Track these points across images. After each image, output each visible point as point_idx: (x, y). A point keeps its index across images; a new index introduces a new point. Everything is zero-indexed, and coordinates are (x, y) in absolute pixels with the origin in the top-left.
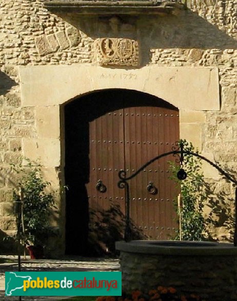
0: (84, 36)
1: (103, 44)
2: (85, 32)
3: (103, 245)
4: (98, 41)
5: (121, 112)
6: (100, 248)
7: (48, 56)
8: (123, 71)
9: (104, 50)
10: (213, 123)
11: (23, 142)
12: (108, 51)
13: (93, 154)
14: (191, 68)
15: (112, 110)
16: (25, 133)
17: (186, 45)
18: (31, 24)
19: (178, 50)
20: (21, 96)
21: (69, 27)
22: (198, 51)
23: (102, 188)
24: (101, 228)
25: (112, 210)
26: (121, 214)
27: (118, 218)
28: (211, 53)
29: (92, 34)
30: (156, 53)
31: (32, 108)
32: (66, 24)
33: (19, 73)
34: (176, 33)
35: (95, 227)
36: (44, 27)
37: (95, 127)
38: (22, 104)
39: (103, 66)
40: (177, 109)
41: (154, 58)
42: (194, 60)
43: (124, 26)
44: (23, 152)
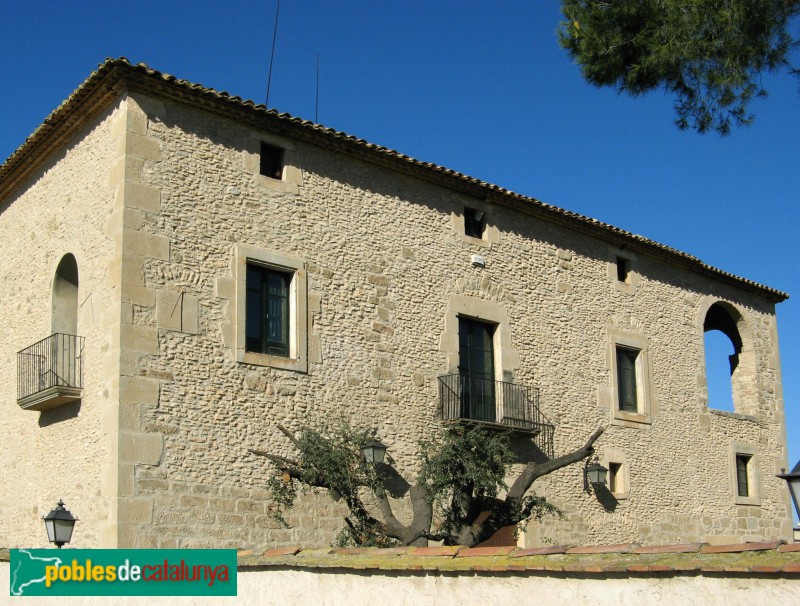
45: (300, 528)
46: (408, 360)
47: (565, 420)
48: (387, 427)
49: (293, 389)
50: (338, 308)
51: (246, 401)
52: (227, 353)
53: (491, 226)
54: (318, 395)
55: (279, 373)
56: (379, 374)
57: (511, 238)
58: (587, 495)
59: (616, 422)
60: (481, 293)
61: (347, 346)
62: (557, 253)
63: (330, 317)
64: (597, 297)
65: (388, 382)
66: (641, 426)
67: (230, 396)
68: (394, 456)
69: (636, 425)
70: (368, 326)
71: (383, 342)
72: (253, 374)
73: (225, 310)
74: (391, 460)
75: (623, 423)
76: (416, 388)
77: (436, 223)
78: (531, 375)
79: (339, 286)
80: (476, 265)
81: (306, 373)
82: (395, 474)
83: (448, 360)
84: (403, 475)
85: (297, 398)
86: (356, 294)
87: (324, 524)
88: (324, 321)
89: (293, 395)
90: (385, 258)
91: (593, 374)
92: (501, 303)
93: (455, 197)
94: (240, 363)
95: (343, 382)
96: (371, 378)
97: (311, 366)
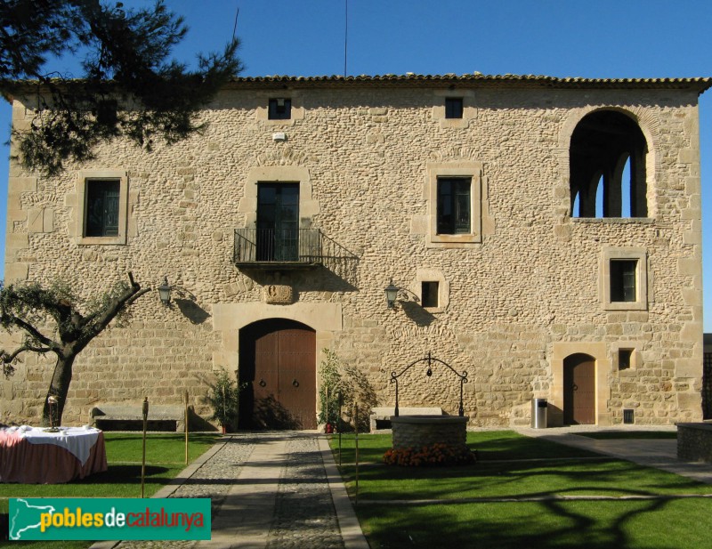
0: (255, 283)
1: (270, 289)
2: (256, 281)
3: (263, 422)
4: (267, 287)
5: (276, 333)
6: (261, 423)
7: (231, 297)
8: (281, 306)
9: (270, 293)
10: (338, 339)
11: (214, 354)
12: (273, 293)
13: (258, 362)
14: (324, 303)
15: (271, 332)
16: (215, 349)
17: (321, 289)
18: (221, 276)
19: (316, 293)
20: (213, 324)
21: (246, 278)
22: (329, 293)
23: (263, 384)
24: (261, 410)
25: (269, 398)
26: (274, 401)
27: (273, 404)
28: (337, 294)
29: (262, 283)
30: (302, 295)
31: (220, 331)
32: (244, 276)
33: (212, 308)
34: (316, 281)
35: (258, 410)
36: (230, 278)
37: (260, 343)
38: (214, 329)
39: (269, 303)
40: (315, 331)
41: (301, 298)
42: (326, 299)
43: (283, 277)
44: (213, 361)
45: (118, 346)
46: (209, 224)
47: (370, 250)
48: (188, 273)
49: (116, 256)
50: (153, 197)
51: (83, 268)
52: (71, 240)
53: (297, 107)
54: (135, 258)
55: (106, 247)
56: (183, 237)
57: (319, 112)
58: (393, 312)
59: (433, 245)
60: (282, 161)
61: (158, 221)
62: (369, 111)
63: (145, 204)
64: (418, 138)
65: (190, 242)
66: (466, 245)
67: (73, 266)
68: (194, 293)
69: (455, 245)
70: (175, 206)
71: (188, 214)
72: (88, 251)
73: (70, 214)
74: (193, 297)
75: (442, 245)
76: (214, 243)
77: (242, 117)
78: (332, 218)
79: (154, 182)
80: (278, 141)
81: (126, 245)
82: (195, 306)
83: (246, 218)
84: (201, 306)
85: (119, 262)
86: (167, 184)
87: (135, 344)
88: (141, 208)
89: (117, 260)
90: (193, 154)
91: (408, 206)
92: (303, 165)
93: (259, 94)
94: (79, 245)
95: (153, 246)
96: (178, 240)
97: (129, 240)
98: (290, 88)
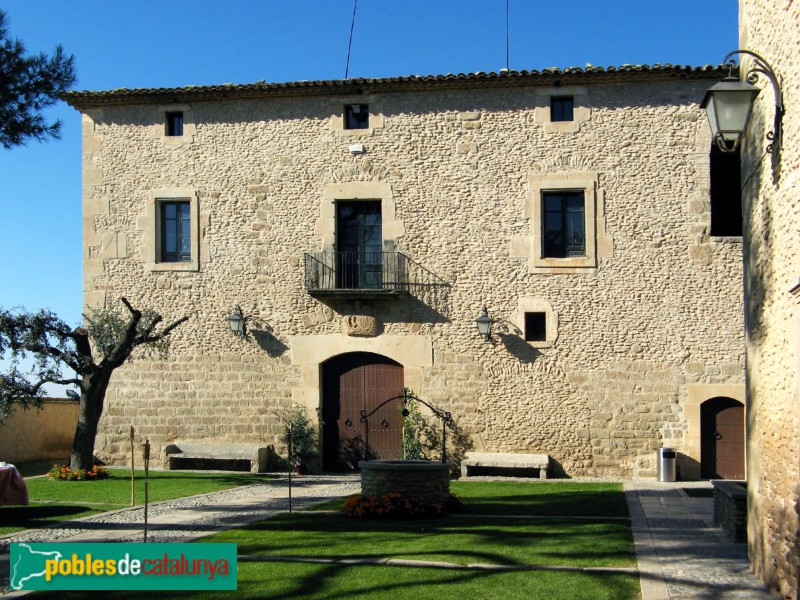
0: (336, 314)
1: (350, 319)
2: (337, 311)
3: (349, 464)
4: (347, 317)
5: (362, 368)
6: (347, 466)
7: (311, 328)
8: (364, 339)
9: (350, 324)
10: (428, 376)
11: (293, 391)
12: (353, 324)
13: (342, 398)
14: (412, 337)
15: (356, 367)
16: (294, 384)
17: (408, 320)
18: (299, 305)
19: (403, 324)
20: (292, 357)
21: (325, 307)
22: (417, 325)
23: (349, 423)
24: (348, 452)
25: (356, 439)
26: (362, 441)
27: (360, 444)
28: (426, 326)
29: (342, 312)
30: (388, 326)
31: (299, 366)
32: (324, 305)
33: (290, 341)
34: (402, 311)
35: (344, 451)
36: (308, 307)
37: (344, 379)
38: (293, 363)
39: (350, 335)
40: (402, 366)
41: (386, 329)
42: (414, 331)
43: (365, 307)
44: (292, 398)
45: (195, 381)
46: (284, 248)
47: (463, 276)
48: (264, 302)
49: (190, 284)
50: (225, 219)
51: (158, 297)
52: (145, 266)
53: (376, 114)
54: (209, 285)
55: (179, 274)
56: (257, 262)
57: (402, 119)
58: (491, 346)
59: (538, 271)
60: (360, 177)
61: (231, 245)
62: (458, 117)
63: (217, 227)
64: (518, 146)
65: (265, 268)
66: (578, 271)
67: (148, 295)
68: (271, 324)
69: (564, 271)
70: (247, 229)
71: (262, 238)
72: (162, 278)
73: (142, 238)
74: (270, 328)
75: (549, 271)
76: (290, 268)
77: (315, 128)
78: (419, 240)
79: (225, 202)
80: (356, 153)
81: (199, 271)
82: (272, 338)
83: (323, 241)
84: (278, 338)
85: (193, 290)
86: (239, 204)
87: (212, 378)
88: (213, 231)
89: (190, 287)
90: (265, 171)
91: (508, 226)
92: (385, 180)
93: (333, 100)
94: (153, 272)
95: (226, 273)
96: (252, 267)
97: (202, 266)
98: (366, 93)
